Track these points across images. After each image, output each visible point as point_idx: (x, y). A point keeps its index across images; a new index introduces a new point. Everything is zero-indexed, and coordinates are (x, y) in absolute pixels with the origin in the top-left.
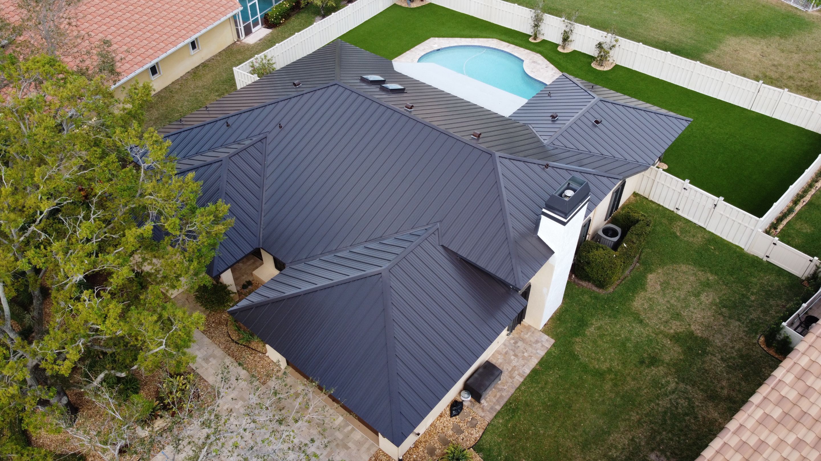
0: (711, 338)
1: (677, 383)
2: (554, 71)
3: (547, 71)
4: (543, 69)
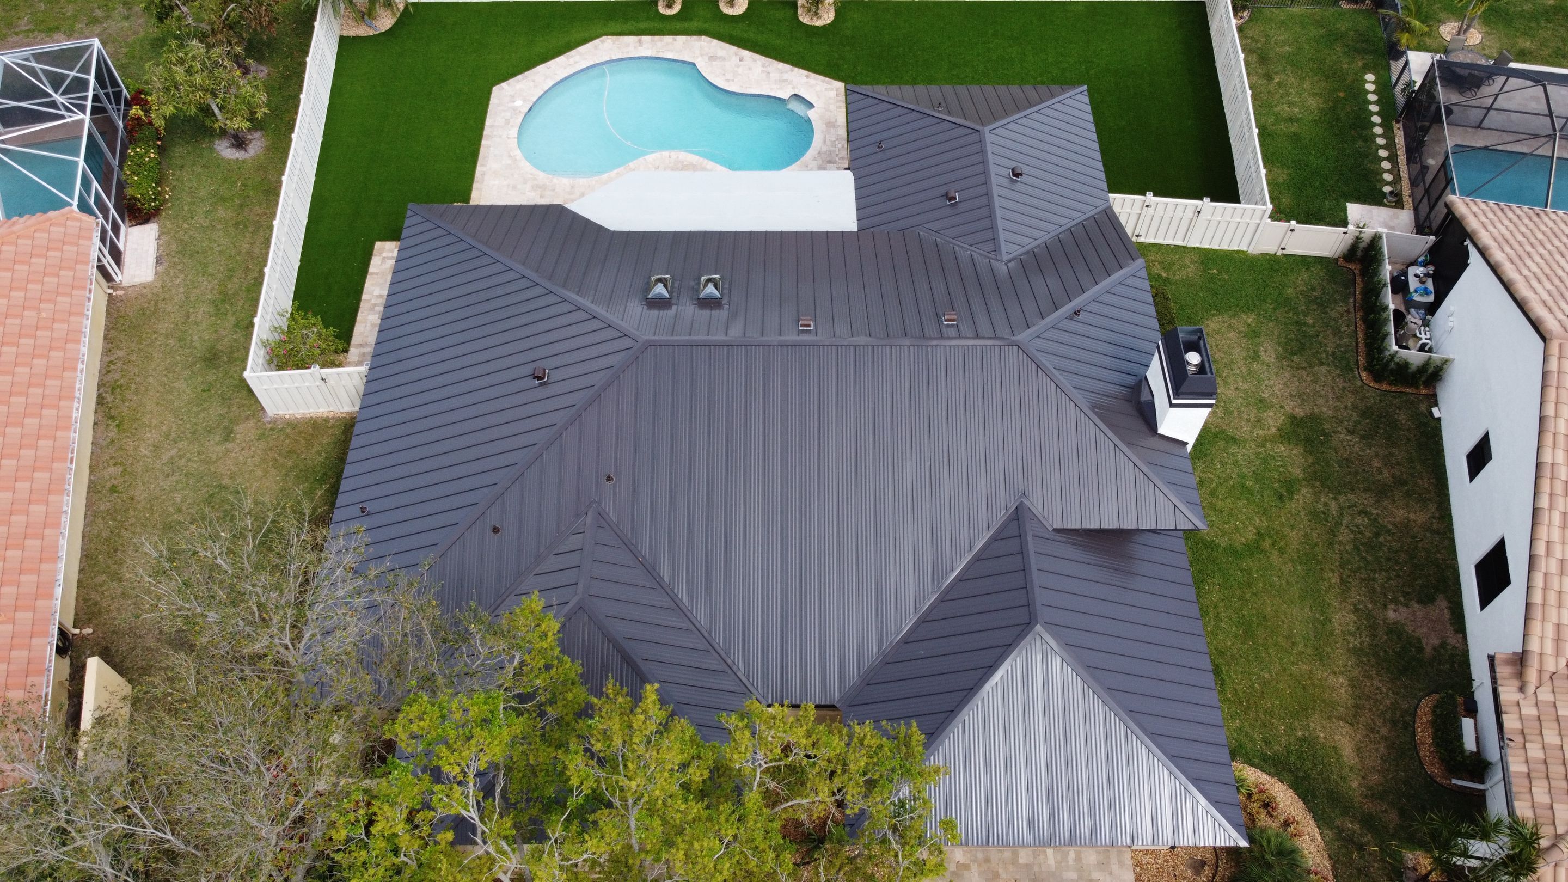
0: (1316, 410)
1: (1335, 499)
2: (759, 63)
3: (750, 69)
4: (738, 66)
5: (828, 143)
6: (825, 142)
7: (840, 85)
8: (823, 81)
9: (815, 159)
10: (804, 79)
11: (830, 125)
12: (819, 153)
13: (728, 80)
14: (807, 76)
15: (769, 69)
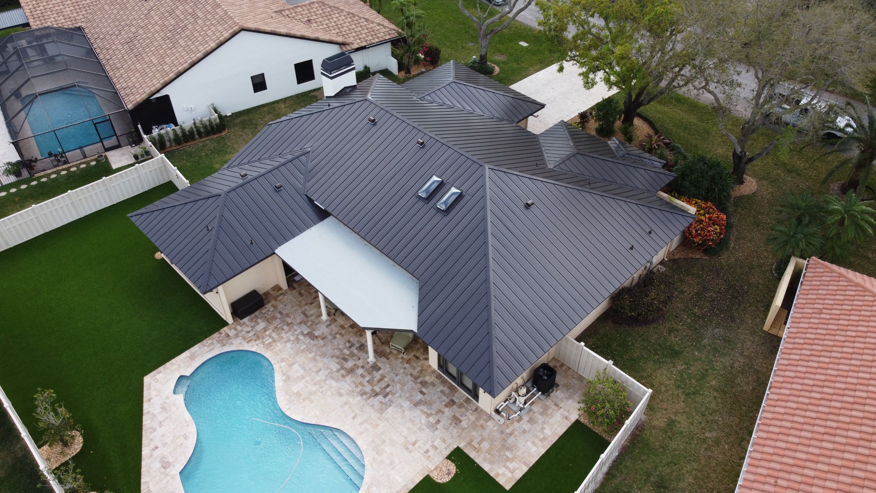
2: (152, 436)
3: (163, 436)
4: (165, 445)
5: (211, 348)
6: (213, 349)
7: (147, 379)
8: (149, 389)
9: (232, 343)
10: (155, 400)
11: (192, 358)
12: (224, 345)
13: (186, 437)
14: (149, 400)
15: (155, 425)
